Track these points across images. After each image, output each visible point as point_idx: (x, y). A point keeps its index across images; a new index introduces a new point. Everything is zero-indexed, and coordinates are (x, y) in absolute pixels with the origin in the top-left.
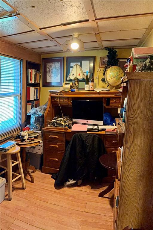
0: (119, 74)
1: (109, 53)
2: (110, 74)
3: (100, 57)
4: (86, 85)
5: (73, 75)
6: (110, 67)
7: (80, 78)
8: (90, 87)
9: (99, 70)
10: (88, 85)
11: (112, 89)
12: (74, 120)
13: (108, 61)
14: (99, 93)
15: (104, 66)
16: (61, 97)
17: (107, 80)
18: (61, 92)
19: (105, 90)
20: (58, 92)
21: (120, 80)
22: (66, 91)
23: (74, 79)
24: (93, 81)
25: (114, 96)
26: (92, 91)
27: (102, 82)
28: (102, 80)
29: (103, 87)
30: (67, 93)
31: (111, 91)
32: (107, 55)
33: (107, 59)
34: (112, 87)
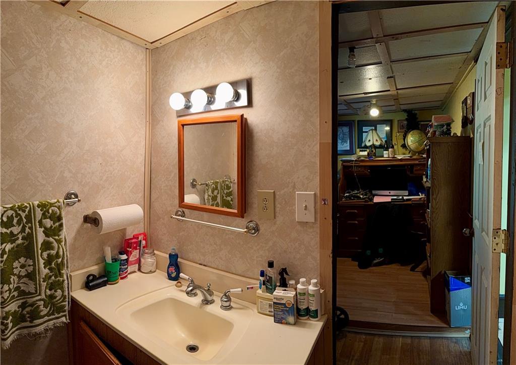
0: (421, 138)
1: (407, 116)
2: (411, 138)
3: (398, 121)
4: (385, 152)
5: (369, 141)
6: (410, 131)
7: (378, 143)
8: (390, 153)
9: (398, 134)
10: (387, 152)
11: (414, 155)
12: (374, 192)
13: (407, 125)
14: (401, 160)
15: (403, 130)
16: (356, 166)
17: (408, 146)
18: (356, 161)
19: (407, 156)
20: (353, 161)
21: (423, 144)
22: (362, 159)
23: (371, 146)
24: (393, 147)
25: (417, 162)
26: (393, 158)
27: (402, 148)
28: (401, 146)
29: (404, 154)
30: (363, 161)
31: (415, 157)
32: (406, 119)
33: (406, 122)
34: (414, 153)
